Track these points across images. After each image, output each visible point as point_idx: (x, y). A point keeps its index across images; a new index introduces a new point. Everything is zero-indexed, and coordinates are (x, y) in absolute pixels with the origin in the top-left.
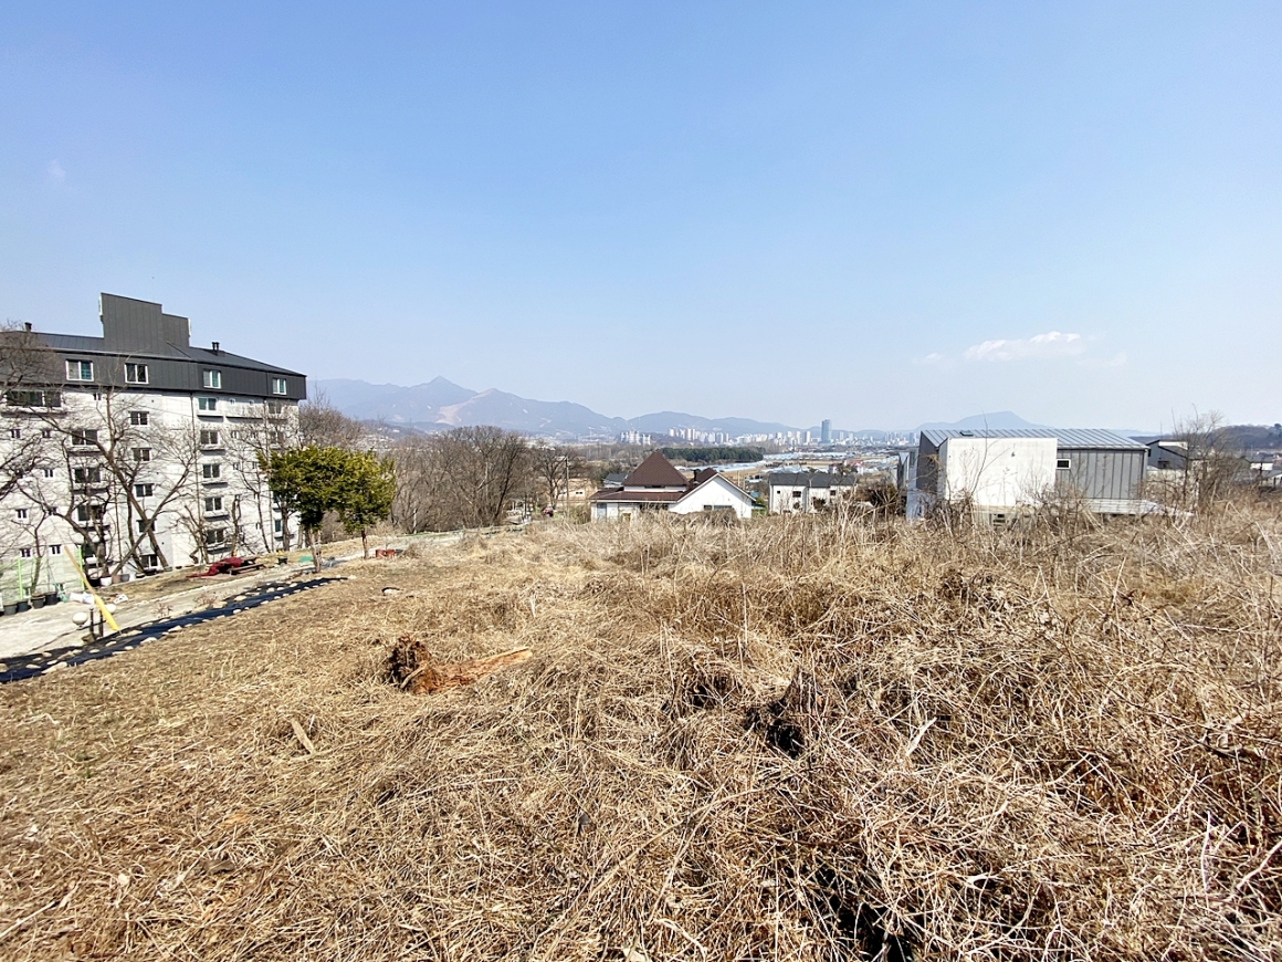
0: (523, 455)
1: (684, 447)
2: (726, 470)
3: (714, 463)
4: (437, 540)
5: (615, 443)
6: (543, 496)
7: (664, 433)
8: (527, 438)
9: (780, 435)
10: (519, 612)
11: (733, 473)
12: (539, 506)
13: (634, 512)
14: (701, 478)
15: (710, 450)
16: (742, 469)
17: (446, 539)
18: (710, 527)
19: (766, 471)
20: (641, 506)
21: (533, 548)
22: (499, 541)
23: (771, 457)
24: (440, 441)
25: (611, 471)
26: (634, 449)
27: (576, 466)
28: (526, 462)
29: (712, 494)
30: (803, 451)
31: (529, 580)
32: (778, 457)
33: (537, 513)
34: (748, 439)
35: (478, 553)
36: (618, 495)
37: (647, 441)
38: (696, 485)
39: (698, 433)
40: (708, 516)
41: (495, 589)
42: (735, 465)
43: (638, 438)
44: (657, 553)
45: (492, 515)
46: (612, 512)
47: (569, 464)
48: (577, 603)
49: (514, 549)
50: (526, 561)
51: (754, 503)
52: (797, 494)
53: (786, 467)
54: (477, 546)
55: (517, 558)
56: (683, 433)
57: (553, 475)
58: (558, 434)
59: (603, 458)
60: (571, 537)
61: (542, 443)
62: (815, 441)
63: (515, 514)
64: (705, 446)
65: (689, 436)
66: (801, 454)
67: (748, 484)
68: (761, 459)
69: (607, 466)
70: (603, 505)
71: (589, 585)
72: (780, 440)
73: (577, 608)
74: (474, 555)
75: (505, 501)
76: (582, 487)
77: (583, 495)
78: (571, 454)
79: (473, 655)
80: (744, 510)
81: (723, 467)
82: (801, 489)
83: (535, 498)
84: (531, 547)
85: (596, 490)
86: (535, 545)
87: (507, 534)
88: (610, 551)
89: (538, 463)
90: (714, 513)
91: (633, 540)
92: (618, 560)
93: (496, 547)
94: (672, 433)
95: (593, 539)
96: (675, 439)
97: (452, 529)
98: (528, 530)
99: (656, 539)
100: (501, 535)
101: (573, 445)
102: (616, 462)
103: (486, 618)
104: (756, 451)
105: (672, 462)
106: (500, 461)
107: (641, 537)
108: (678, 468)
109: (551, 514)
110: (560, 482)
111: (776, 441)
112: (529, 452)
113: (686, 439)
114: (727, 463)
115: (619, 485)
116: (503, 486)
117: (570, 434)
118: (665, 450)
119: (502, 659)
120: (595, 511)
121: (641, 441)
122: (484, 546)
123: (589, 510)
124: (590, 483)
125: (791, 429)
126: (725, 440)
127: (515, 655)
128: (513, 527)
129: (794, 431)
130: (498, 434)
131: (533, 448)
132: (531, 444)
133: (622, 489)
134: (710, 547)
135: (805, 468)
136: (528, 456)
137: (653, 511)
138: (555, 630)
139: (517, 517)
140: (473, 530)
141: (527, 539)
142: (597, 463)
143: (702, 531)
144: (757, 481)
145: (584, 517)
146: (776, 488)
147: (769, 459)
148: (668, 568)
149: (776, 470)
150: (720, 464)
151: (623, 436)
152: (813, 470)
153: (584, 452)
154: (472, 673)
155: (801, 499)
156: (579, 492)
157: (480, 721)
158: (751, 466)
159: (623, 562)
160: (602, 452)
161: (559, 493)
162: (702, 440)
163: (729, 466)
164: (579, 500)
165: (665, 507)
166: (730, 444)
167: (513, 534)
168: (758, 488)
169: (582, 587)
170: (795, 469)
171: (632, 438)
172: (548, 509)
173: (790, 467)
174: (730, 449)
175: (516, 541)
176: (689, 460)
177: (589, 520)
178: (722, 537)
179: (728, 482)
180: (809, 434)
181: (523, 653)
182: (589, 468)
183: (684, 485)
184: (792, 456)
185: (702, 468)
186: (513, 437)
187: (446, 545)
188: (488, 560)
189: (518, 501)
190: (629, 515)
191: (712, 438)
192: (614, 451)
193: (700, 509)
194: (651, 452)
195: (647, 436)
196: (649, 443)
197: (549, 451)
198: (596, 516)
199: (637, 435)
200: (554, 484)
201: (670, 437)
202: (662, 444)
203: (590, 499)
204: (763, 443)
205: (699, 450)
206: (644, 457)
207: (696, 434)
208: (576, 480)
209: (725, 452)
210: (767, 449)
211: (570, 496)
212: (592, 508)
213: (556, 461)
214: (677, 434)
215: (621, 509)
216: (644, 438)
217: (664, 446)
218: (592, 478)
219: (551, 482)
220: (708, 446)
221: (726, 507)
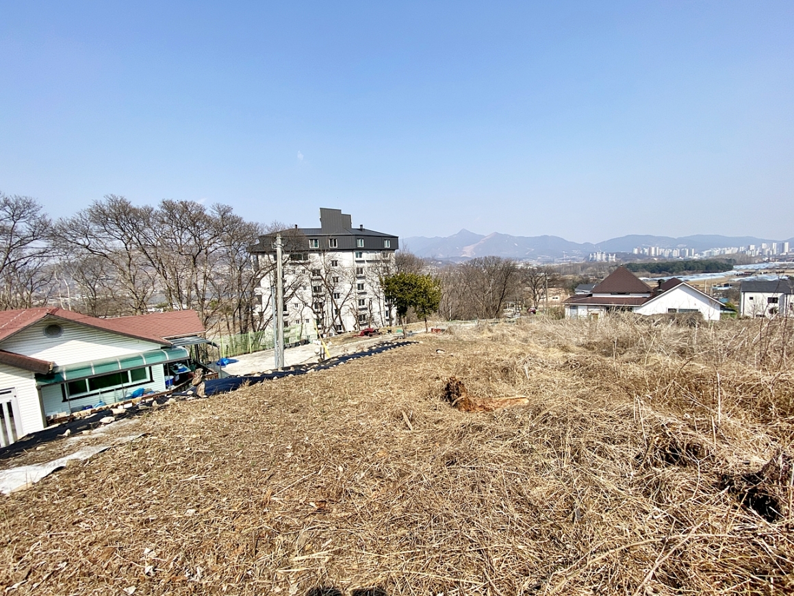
0: (514, 273)
1: (648, 262)
3: (678, 273)
4: (463, 325)
5: (583, 262)
6: (528, 300)
7: (628, 252)
8: (517, 262)
9: (752, 247)
10: (517, 373)
11: (699, 282)
12: (526, 306)
13: (602, 313)
14: (664, 287)
16: (709, 278)
17: (468, 325)
18: (675, 326)
19: (736, 279)
20: (608, 308)
21: (523, 334)
22: (499, 328)
23: (742, 266)
24: (464, 267)
25: (581, 282)
26: (601, 265)
27: (553, 279)
28: (517, 278)
29: (677, 299)
30: (780, 260)
31: (521, 354)
32: (750, 267)
33: (524, 311)
34: (716, 252)
35: (487, 334)
36: (587, 300)
37: (613, 259)
38: (660, 292)
39: (662, 250)
40: (672, 317)
41: (501, 357)
42: (702, 275)
43: (604, 257)
44: (624, 344)
45: (495, 312)
46: (582, 312)
47: (548, 278)
48: (558, 373)
49: (510, 334)
50: (518, 342)
51: (722, 308)
52: (773, 300)
53: (759, 276)
54: (486, 330)
55: (512, 339)
56: (646, 251)
57: (535, 286)
58: (539, 258)
59: (575, 273)
60: (550, 328)
61: (528, 265)
63: (509, 312)
64: (669, 260)
65: (653, 253)
67: (716, 291)
68: (731, 269)
69: (577, 278)
70: (575, 307)
71: (567, 362)
72: (753, 250)
73: (559, 376)
74: (484, 335)
75: (503, 303)
76: (557, 294)
77: (558, 299)
78: (549, 271)
79: (491, 395)
80: (711, 313)
81: (688, 277)
82: (777, 295)
83: (522, 301)
84: (521, 333)
85: (569, 296)
86: (524, 332)
87: (505, 324)
88: (582, 340)
89: (524, 278)
90: (679, 315)
91: (602, 333)
92: (589, 347)
93: (498, 332)
94: (636, 251)
95: (567, 330)
96: (639, 256)
97: (470, 319)
98: (519, 322)
99: (623, 333)
100: (501, 324)
101: (552, 265)
102: (585, 276)
103: (497, 374)
104: (724, 262)
105: (636, 274)
106: (500, 278)
107: (609, 331)
108: (642, 279)
109: (534, 312)
110: (541, 291)
111: (748, 253)
112: (519, 271)
113: (650, 255)
114: (693, 273)
115: (588, 292)
116: (502, 293)
117: (548, 257)
118: (629, 266)
119: (509, 401)
120: (568, 311)
121: (607, 259)
122: (490, 330)
123: (564, 311)
124: (563, 291)
125: (764, 241)
126: (690, 254)
127: (517, 400)
128: (508, 319)
129: (770, 242)
130: (498, 260)
131: (522, 269)
132: (520, 266)
133: (591, 295)
134: (676, 342)
136: (518, 274)
137: (619, 312)
138: (544, 389)
139: (510, 313)
140: (483, 320)
141: (518, 328)
142: (570, 277)
143: (668, 329)
144: (726, 288)
145: (559, 315)
146: (748, 295)
148: (634, 356)
149: (748, 278)
150: (685, 274)
151: (591, 256)
153: (559, 270)
154: (491, 405)
155: (777, 305)
156: (555, 297)
157: (500, 435)
159: (593, 349)
160: (573, 269)
161: (540, 298)
162: (666, 255)
163: (694, 276)
164: (555, 303)
165: (630, 309)
166: (696, 257)
167: (509, 324)
168: (726, 294)
169: (562, 363)
170: (773, 277)
171: (599, 257)
173: (765, 275)
174: (694, 261)
175: (511, 328)
176: (652, 272)
177: (563, 317)
178: (688, 335)
179: (695, 290)
180: (787, 245)
181: (523, 400)
182: (564, 281)
183: (648, 292)
184: (766, 265)
185: (666, 279)
186: (508, 262)
187: (468, 328)
188: (494, 339)
189: (510, 303)
190: (597, 314)
191: (676, 253)
192: (584, 267)
193: (665, 311)
194: (616, 268)
195: (612, 255)
196: (614, 260)
197: (533, 270)
198: (569, 314)
199: (604, 255)
200: (536, 292)
201: (634, 254)
202: (626, 261)
203: (564, 302)
204: (733, 255)
205: (662, 264)
206: (610, 271)
207: (660, 251)
208: (552, 289)
209: (690, 264)
210: (737, 260)
211: (549, 300)
212: (566, 309)
213: (538, 276)
214: (641, 252)
215: (590, 310)
216: (610, 257)
217: (628, 262)
218: (565, 288)
219: (534, 291)
220: (673, 261)
221: (692, 310)
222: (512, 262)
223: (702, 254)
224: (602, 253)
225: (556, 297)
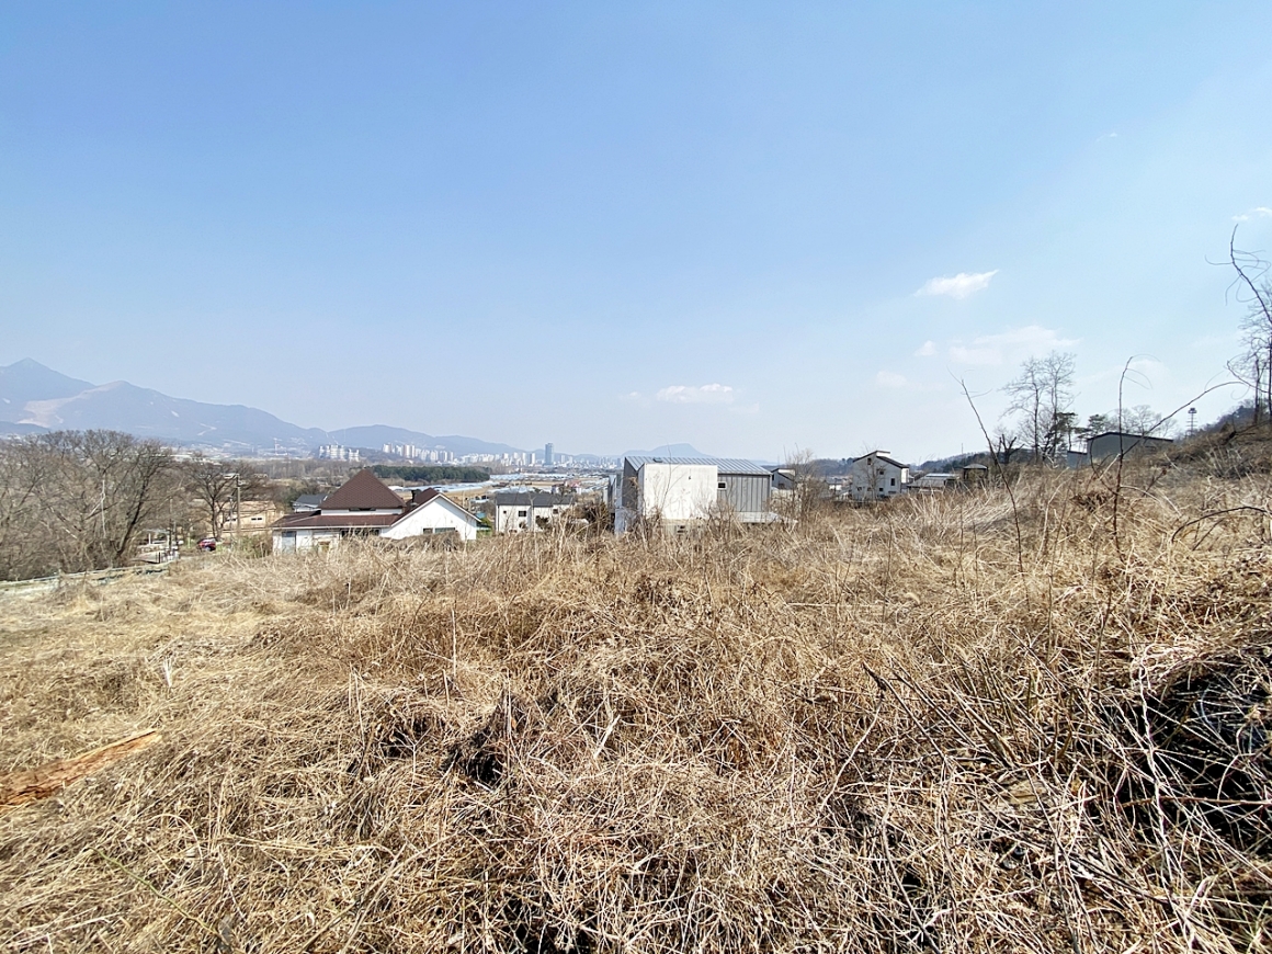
0: (167, 471)
1: (401, 465)
2: (450, 491)
3: (436, 482)
4: (12, 592)
5: (310, 458)
6: (200, 525)
7: (377, 448)
8: (174, 449)
9: (506, 456)
11: (458, 493)
13: (335, 540)
14: (420, 499)
15: (432, 469)
16: (468, 489)
17: (29, 590)
18: (431, 551)
19: (493, 491)
20: (343, 533)
21: (179, 594)
22: (116, 588)
23: (497, 476)
25: (304, 492)
26: (337, 466)
27: (253, 486)
28: (173, 481)
29: (433, 515)
30: (529, 472)
31: (164, 638)
32: (505, 477)
33: (190, 546)
34: (475, 459)
35: (82, 607)
36: (314, 522)
37: (355, 457)
38: (415, 507)
39: (418, 450)
40: (428, 540)
42: (460, 484)
43: (342, 453)
44: (364, 585)
45: (114, 553)
46: (304, 541)
47: (242, 483)
48: (239, 660)
49: (147, 597)
50: (166, 612)
51: (479, 524)
52: (523, 514)
53: (512, 487)
54: (82, 598)
55: (151, 609)
56: (400, 449)
57: (216, 497)
58: (226, 445)
59: (294, 476)
60: (241, 575)
61: (200, 456)
62: (540, 463)
63: (151, 551)
64: (427, 464)
65: (408, 453)
66: (527, 474)
67: (474, 504)
68: (488, 479)
69: (299, 485)
70: (291, 534)
71: (259, 635)
72: (507, 461)
74: (77, 610)
75: (135, 534)
76: (261, 511)
77: (262, 521)
78: (244, 470)
80: (468, 532)
81: (446, 487)
82: (527, 508)
83: (187, 527)
84: (176, 592)
85: (282, 515)
86: (183, 590)
87: (137, 578)
88: (298, 589)
89: (193, 481)
90: (435, 536)
91: (330, 573)
92: (309, 599)
93: (116, 597)
94: (386, 449)
95: (274, 575)
96: (390, 456)
97: (39, 574)
98: (173, 570)
99: (359, 570)
100: (127, 579)
101: (246, 459)
102: (311, 481)
103: (87, 699)
104: (482, 471)
105: (385, 481)
106: (129, 478)
107: (341, 569)
108: (393, 488)
110: (226, 506)
111: (503, 462)
112: (179, 467)
113: (404, 457)
114: (452, 482)
115: (314, 509)
116: (133, 513)
117: (245, 446)
118: (377, 469)
119: (110, 753)
120: (279, 542)
121: (347, 456)
122: (94, 596)
123: (271, 541)
124: (273, 506)
125: (517, 451)
126: (449, 459)
128: (149, 567)
129: (520, 452)
130: (125, 442)
131: (186, 463)
132: (181, 456)
133: (318, 513)
134: (427, 574)
135: (531, 489)
136: (176, 472)
137: (356, 538)
138: (201, 700)
139: (154, 554)
140: (78, 575)
141: (170, 582)
142: (286, 482)
143: (421, 556)
144: (484, 501)
145: (262, 549)
146: (502, 508)
147: (495, 479)
148: (375, 602)
149: (503, 490)
150: (443, 484)
151: (322, 450)
152: (537, 490)
153: (265, 469)
154: (56, 779)
155: (526, 519)
156: (256, 518)
158: (477, 487)
159: (315, 600)
160: (293, 469)
161: (225, 520)
162: (423, 458)
163: (453, 486)
164: (255, 529)
165: (377, 532)
166: (455, 463)
167: (147, 577)
168: (484, 508)
169: (249, 639)
170: (523, 490)
171: (334, 453)
172: (208, 541)
173: (516, 487)
174: (453, 468)
175: (151, 586)
176: (407, 479)
177: (270, 552)
178: (441, 562)
179: (453, 504)
180: (533, 455)
181: (147, 739)
182: (272, 488)
183: (400, 507)
184: (518, 476)
185: (422, 488)
186: (151, 448)
187: (28, 598)
188: (99, 616)
189: (158, 532)
190: (328, 543)
191: (434, 456)
192: (310, 467)
193: (419, 532)
194: (359, 470)
195: (354, 451)
196: (357, 459)
197: (210, 466)
198: (280, 547)
199: (342, 450)
200: (218, 509)
201: (384, 453)
202: (373, 461)
203: (272, 526)
204: (490, 463)
205: (419, 469)
206: (350, 475)
207: (416, 452)
208: (252, 503)
209: (449, 471)
210: (493, 469)
211: (242, 523)
212: (275, 538)
213: (221, 478)
214: (393, 451)
215: (316, 537)
216: (351, 453)
217: (376, 464)
218: (277, 500)
219: (213, 507)
220: (430, 465)
221: (449, 529)
222: (163, 448)
223: (461, 460)
224: (339, 447)
225: (257, 516)
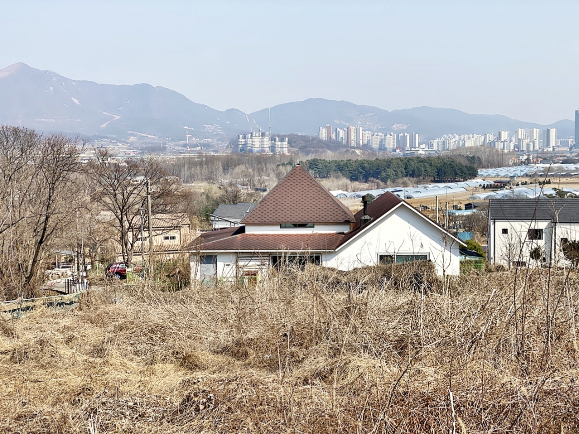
0: (72, 176)
1: (345, 158)
2: (415, 196)
3: (395, 183)
5: (229, 151)
6: (109, 245)
7: (311, 133)
8: (79, 147)
9: (505, 135)
11: (428, 200)
12: (102, 261)
13: (262, 269)
14: (374, 210)
15: (389, 163)
18: (392, 292)
19: (483, 195)
20: (274, 259)
21: (94, 334)
23: (491, 171)
25: (223, 200)
26: (261, 162)
27: (164, 193)
28: (79, 188)
29: (394, 235)
30: (545, 160)
32: (503, 172)
33: (99, 273)
34: (452, 143)
36: (236, 242)
37: (283, 148)
38: (366, 223)
39: (368, 134)
40: (387, 274)
42: (431, 186)
43: (267, 143)
45: (21, 280)
46: (226, 269)
47: (154, 188)
49: (60, 336)
50: (81, 358)
51: (463, 251)
53: (516, 189)
55: (65, 351)
56: (342, 134)
57: (124, 208)
58: (132, 139)
59: (210, 179)
60: (156, 314)
61: (104, 155)
62: (565, 144)
63: (59, 278)
64: (380, 155)
66: (541, 166)
67: (453, 218)
68: (474, 175)
69: (216, 192)
70: (210, 259)
71: (188, 398)
72: (506, 143)
75: (42, 254)
76: (174, 227)
77: (177, 241)
78: (154, 171)
80: (447, 262)
82: (542, 225)
83: (94, 247)
84: (89, 332)
85: (199, 233)
86: (96, 330)
87: (49, 311)
88: (224, 337)
89: (99, 189)
90: (398, 269)
91: (263, 317)
92: (237, 351)
93: (29, 335)
94: (324, 134)
95: (194, 316)
96: (333, 145)
98: (85, 302)
99: (301, 315)
100: (36, 313)
101: (159, 158)
102: (231, 184)
104: (465, 162)
106: (34, 186)
107: (274, 310)
108: (334, 193)
109: (122, 275)
110: (137, 220)
111: (499, 146)
112: (84, 169)
113: (348, 145)
114: (417, 183)
115: (237, 224)
116: (40, 229)
117: (153, 138)
118: (313, 164)
120: (198, 272)
121: (273, 148)
122: (7, 332)
123: (188, 268)
124: (187, 221)
125: (523, 125)
126: (412, 144)
128: (56, 298)
129: (530, 127)
130: (29, 140)
131: (91, 164)
132: (86, 156)
133: (242, 230)
134: (392, 328)
135: (549, 190)
136: (82, 177)
137: (294, 268)
139: (62, 281)
141: (82, 318)
142: (199, 187)
144: (468, 213)
145: (178, 279)
146: (500, 225)
147: (487, 175)
149: (500, 194)
150: (405, 185)
151: (242, 141)
152: (561, 194)
153: (176, 169)
155: (541, 243)
156: (169, 236)
158: (456, 190)
159: (246, 354)
160: (207, 167)
161: (136, 239)
162: (375, 146)
163: (420, 187)
164: (169, 251)
165: (316, 259)
166: (422, 151)
167: (58, 310)
168: (469, 224)
169: (177, 402)
170: (532, 192)
171: (257, 143)
172: (118, 267)
173: (523, 188)
174: (421, 160)
175: (63, 322)
176: (353, 178)
177: (187, 283)
178: (411, 309)
179: (421, 217)
180: (553, 132)
182: (186, 196)
183: (347, 222)
184: (526, 169)
185: (376, 193)
186: (55, 145)
188: (16, 357)
189: (65, 254)
190: (255, 274)
191: (390, 142)
192: (228, 165)
193: (374, 261)
194: (289, 168)
195: (282, 140)
196: (286, 151)
197: (117, 167)
198: (198, 277)
199: (266, 139)
200: (126, 224)
201: (321, 141)
202: (308, 153)
203: (188, 248)
204: (477, 149)
205: (369, 163)
206: (278, 175)
207: (365, 136)
208: (164, 216)
209: (413, 165)
210: (483, 158)
211: (155, 244)
212: (192, 264)
213: (129, 184)
214: (333, 137)
215: (241, 263)
216: (278, 143)
217: (311, 157)
218: (190, 212)
219: (121, 221)
220: (386, 157)
221: (418, 257)
222: (67, 147)
223: (430, 145)
224: (263, 135)
225: (171, 234)
